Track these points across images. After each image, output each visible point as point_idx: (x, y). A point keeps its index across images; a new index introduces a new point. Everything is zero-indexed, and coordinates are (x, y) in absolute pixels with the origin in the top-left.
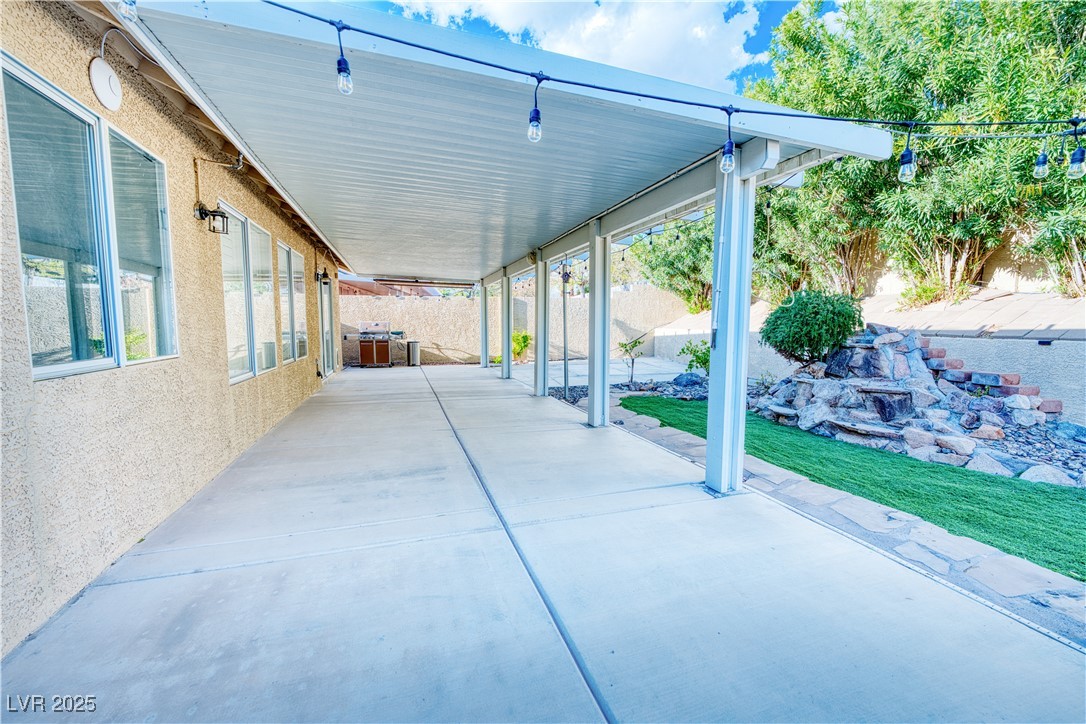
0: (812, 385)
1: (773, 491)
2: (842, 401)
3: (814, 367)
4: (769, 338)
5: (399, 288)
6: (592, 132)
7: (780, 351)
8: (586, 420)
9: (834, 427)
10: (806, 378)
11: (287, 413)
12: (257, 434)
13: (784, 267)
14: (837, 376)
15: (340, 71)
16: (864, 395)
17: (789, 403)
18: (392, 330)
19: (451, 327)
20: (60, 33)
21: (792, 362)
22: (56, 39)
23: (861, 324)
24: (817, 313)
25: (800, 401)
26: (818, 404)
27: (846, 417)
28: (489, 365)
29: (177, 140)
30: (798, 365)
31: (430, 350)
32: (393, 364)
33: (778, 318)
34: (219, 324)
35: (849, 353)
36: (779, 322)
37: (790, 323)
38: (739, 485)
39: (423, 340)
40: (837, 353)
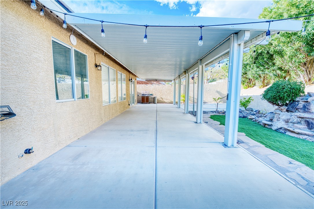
0: (279, 114)
1: (248, 148)
2: (291, 121)
3: (282, 108)
4: (265, 97)
5: (153, 82)
6: (186, 35)
7: (270, 102)
8: (195, 121)
9: (286, 130)
10: (278, 112)
11: (119, 114)
12: (110, 118)
13: (279, 72)
14: (291, 112)
15: (102, 32)
16: (301, 119)
17: (271, 120)
18: (150, 94)
19: (166, 93)
20: (64, 31)
21: (275, 106)
22: (63, 32)
23: (303, 93)
24: (284, 88)
25: (275, 120)
26: (280, 121)
27: (292, 127)
28: (176, 104)
29: (90, 50)
30: (277, 107)
31: (160, 99)
32: (150, 103)
33: (269, 90)
34: (100, 92)
35: (297, 103)
36: (269, 92)
37: (273, 92)
38: (235, 144)
39: (158, 96)
40: (292, 103)
